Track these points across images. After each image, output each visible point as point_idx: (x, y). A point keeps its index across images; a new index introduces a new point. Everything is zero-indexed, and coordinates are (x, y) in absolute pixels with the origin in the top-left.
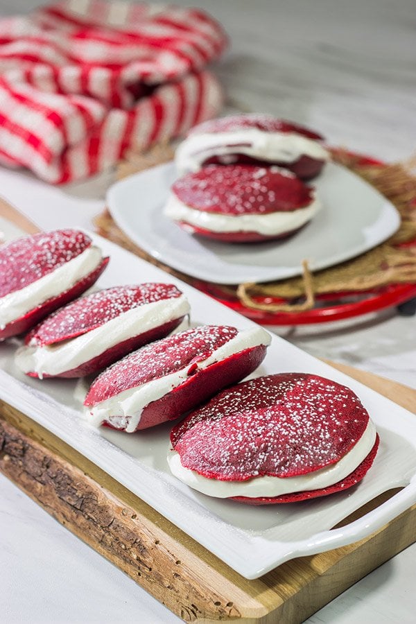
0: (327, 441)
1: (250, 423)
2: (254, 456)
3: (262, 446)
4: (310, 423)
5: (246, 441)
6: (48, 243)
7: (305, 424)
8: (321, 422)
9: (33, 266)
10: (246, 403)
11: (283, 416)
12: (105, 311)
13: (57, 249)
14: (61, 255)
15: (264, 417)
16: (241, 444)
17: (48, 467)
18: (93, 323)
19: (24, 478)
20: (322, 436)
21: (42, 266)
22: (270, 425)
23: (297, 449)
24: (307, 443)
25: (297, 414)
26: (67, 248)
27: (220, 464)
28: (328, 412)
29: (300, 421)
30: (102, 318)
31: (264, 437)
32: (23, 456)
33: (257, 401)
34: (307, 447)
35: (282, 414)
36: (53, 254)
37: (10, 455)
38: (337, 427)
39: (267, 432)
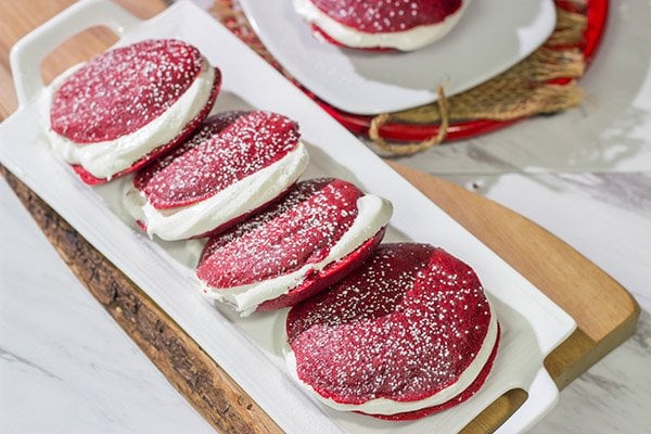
0: (446, 360)
1: (369, 337)
2: (371, 379)
3: (380, 368)
4: (429, 338)
5: (364, 361)
6: (154, 73)
7: (424, 341)
8: (441, 336)
9: (139, 106)
10: (363, 307)
11: (401, 330)
12: (217, 175)
13: (164, 82)
14: (169, 91)
15: (383, 330)
16: (358, 365)
17: (161, 331)
18: (205, 192)
19: (137, 335)
20: (441, 355)
21: (149, 106)
22: (389, 341)
23: (416, 372)
24: (426, 364)
25: (417, 327)
26: (174, 81)
27: (337, 384)
28: (448, 320)
29: (419, 336)
30: (215, 186)
31: (382, 357)
32: (136, 313)
33: (375, 305)
34: (425, 368)
35: (401, 327)
36: (160, 89)
37: (122, 308)
38: (458, 341)
39: (385, 351)
